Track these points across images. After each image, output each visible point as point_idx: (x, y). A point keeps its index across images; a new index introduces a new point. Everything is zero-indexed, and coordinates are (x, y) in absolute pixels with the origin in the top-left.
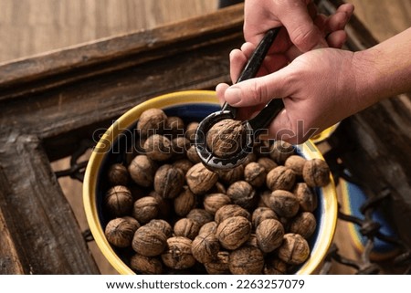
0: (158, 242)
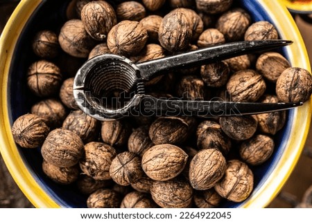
0: (69, 157)
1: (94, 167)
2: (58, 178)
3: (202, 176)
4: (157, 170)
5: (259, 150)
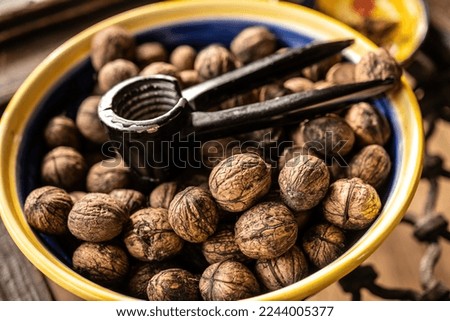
0: (107, 214)
1: (147, 229)
2: (98, 265)
3: (297, 173)
4: (232, 176)
5: (368, 158)
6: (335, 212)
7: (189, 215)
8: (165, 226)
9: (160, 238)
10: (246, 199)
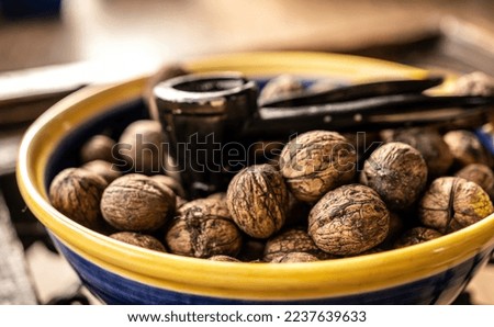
0: (152, 190)
1: (197, 214)
6: (437, 207)
7: (254, 186)
8: (222, 213)
9: (213, 224)
10: (325, 175)
